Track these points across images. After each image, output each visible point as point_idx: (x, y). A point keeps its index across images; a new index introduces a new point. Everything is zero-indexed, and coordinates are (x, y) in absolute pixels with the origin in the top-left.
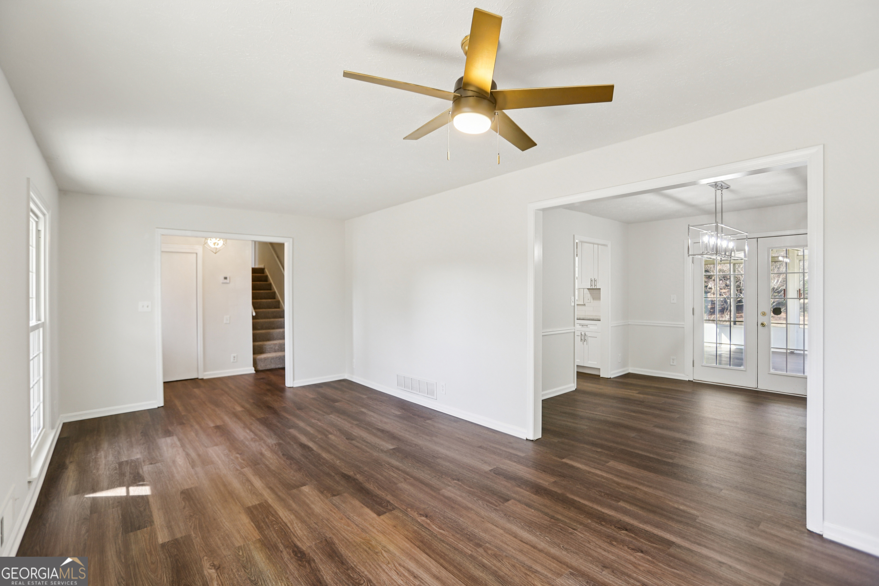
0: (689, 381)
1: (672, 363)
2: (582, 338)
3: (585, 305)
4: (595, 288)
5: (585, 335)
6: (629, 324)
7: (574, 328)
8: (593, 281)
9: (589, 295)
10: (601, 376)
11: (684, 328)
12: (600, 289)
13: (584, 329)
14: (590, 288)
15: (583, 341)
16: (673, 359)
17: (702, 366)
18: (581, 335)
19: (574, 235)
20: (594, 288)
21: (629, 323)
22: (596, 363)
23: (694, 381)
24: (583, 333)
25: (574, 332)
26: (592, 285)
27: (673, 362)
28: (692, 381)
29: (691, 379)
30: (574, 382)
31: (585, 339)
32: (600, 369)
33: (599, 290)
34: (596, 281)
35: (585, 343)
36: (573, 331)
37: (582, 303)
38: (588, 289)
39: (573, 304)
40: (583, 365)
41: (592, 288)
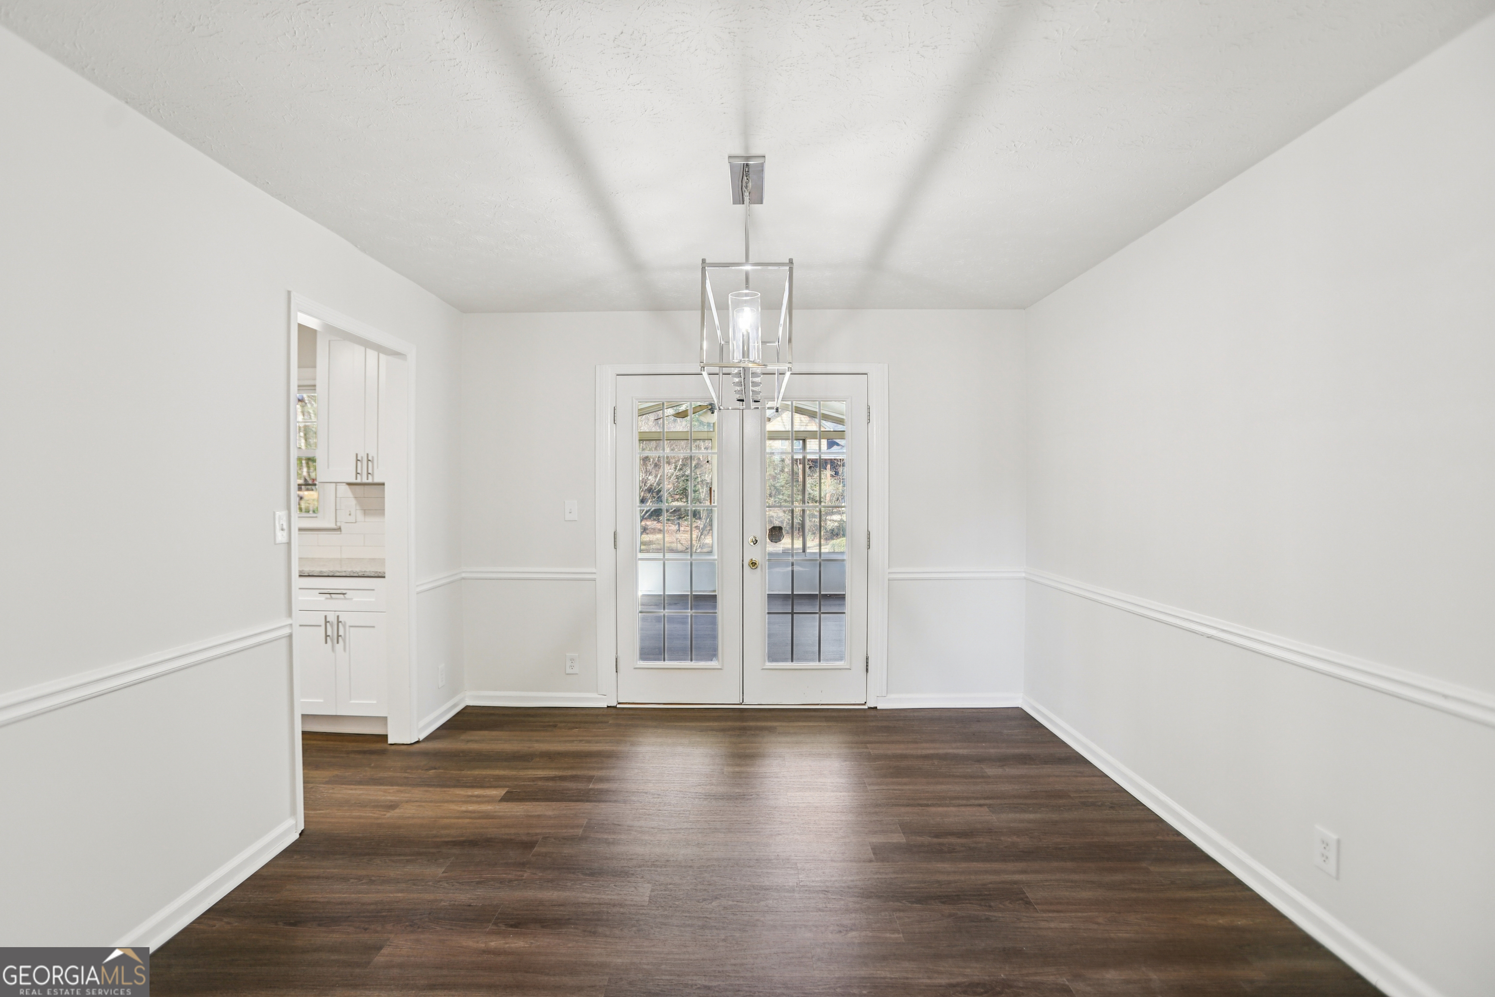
0: (608, 707)
1: (569, 671)
2: (329, 633)
3: (339, 529)
4: (370, 481)
5: (339, 622)
6: (463, 579)
7: (289, 621)
8: (363, 461)
9: (353, 502)
10: (390, 741)
11: (594, 580)
12: (383, 484)
13: (337, 604)
14: (353, 480)
15: (332, 640)
16: (572, 660)
17: (635, 668)
18: (326, 622)
19: (289, 293)
20: (365, 480)
21: (464, 575)
22: (375, 702)
23: (619, 706)
24: (332, 618)
25: (290, 636)
26: (361, 474)
27: (572, 667)
28: (615, 707)
29: (613, 703)
30: (293, 813)
31: (338, 636)
32: (385, 719)
33: (382, 486)
34: (372, 462)
35: (339, 647)
36: (287, 631)
37: (333, 526)
38: (349, 484)
39: (281, 537)
40: (335, 714)
41: (359, 481)
